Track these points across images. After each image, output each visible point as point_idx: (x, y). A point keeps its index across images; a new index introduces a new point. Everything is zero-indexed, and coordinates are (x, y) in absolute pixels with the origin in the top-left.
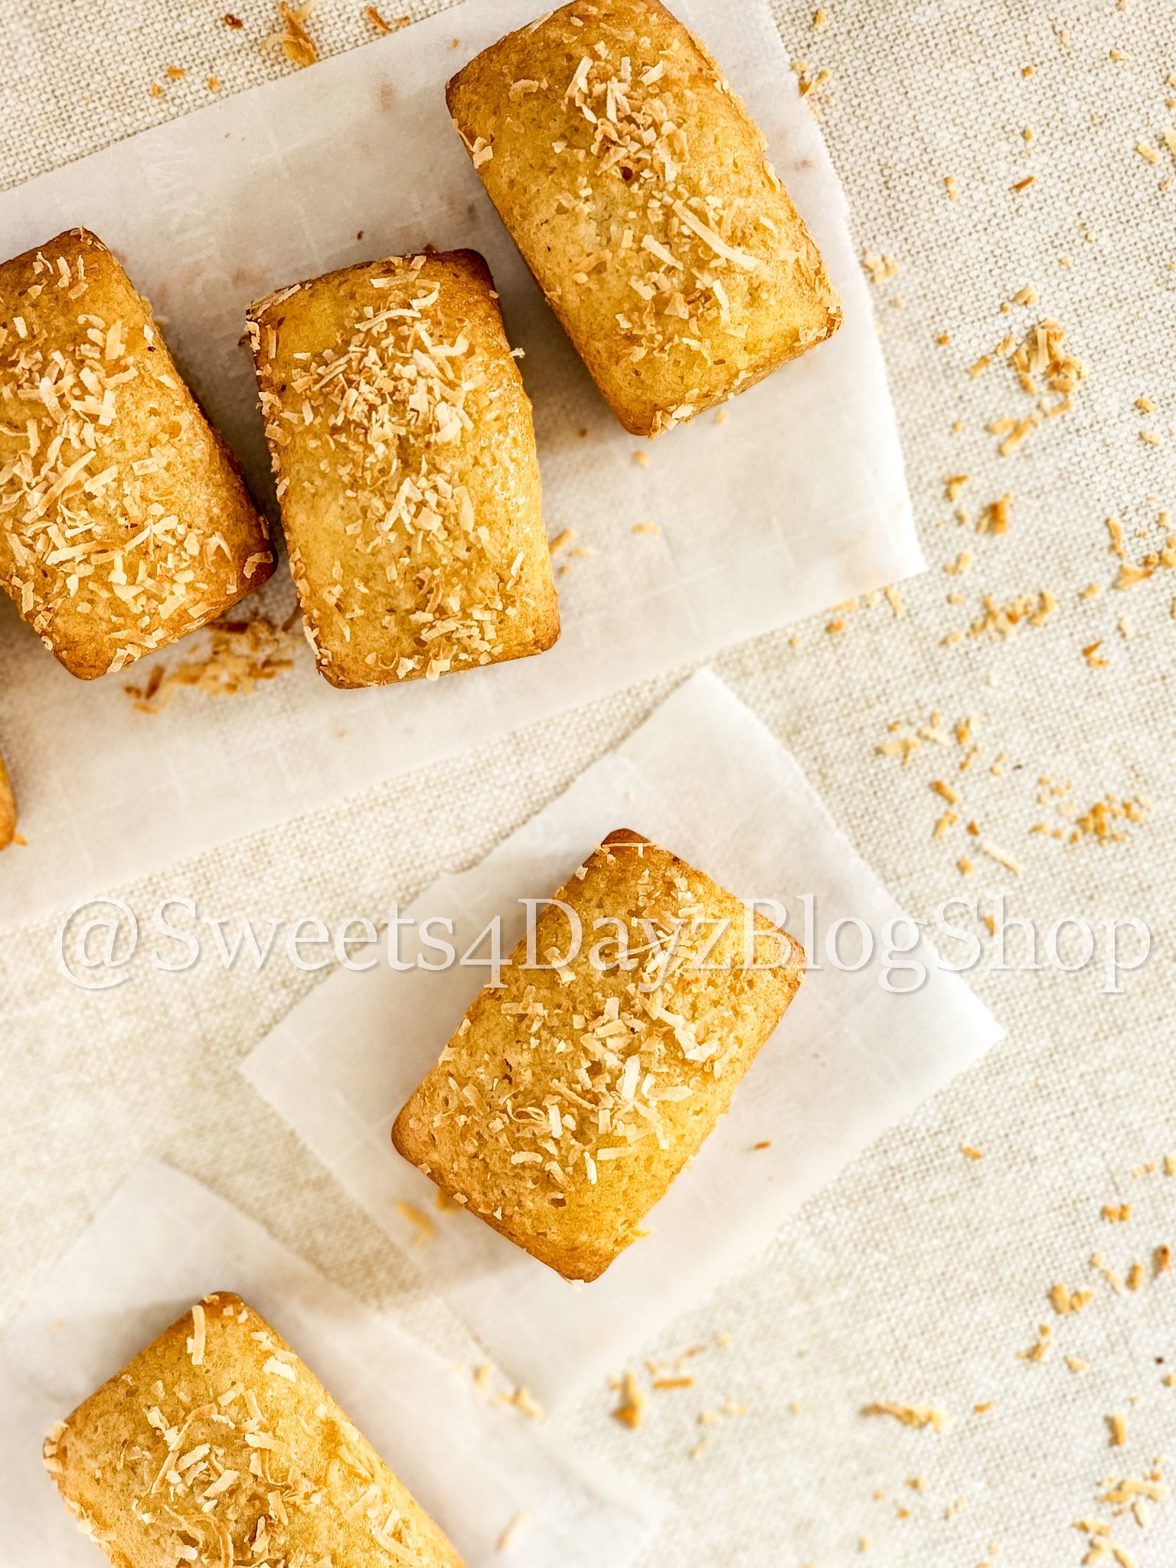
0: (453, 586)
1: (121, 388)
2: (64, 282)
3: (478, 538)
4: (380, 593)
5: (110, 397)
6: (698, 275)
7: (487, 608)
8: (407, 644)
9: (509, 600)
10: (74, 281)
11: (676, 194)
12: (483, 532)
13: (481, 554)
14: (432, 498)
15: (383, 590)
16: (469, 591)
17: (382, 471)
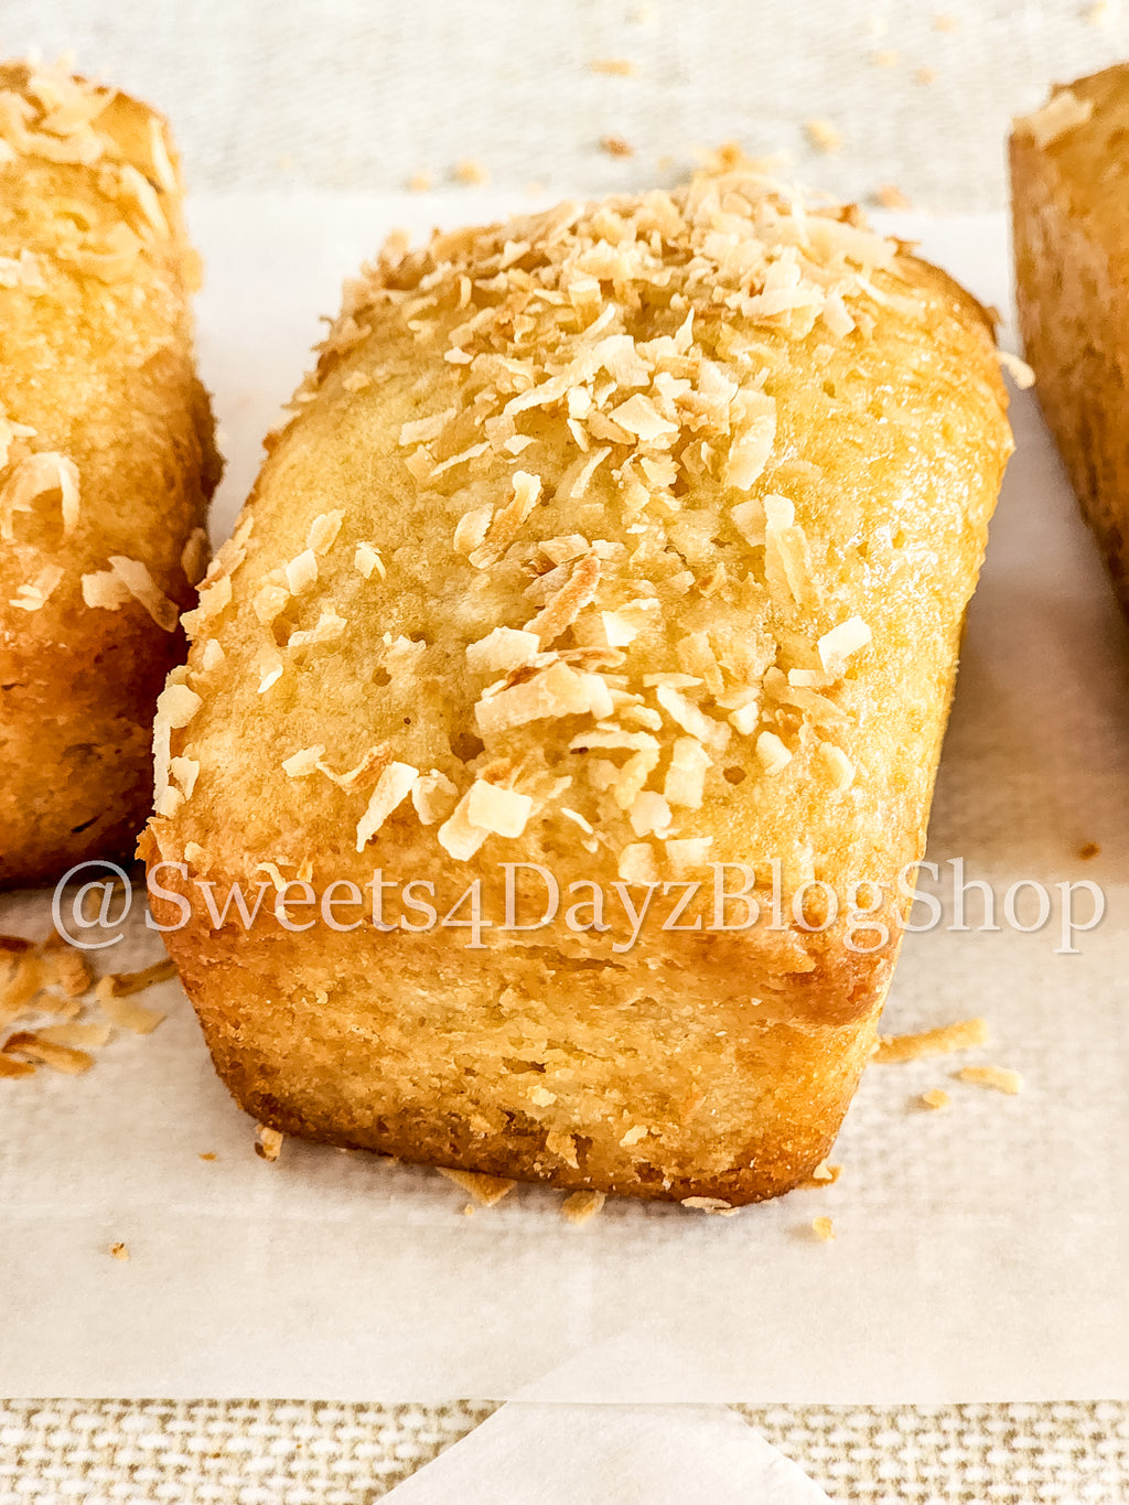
0: (634, 595)
3: (760, 523)
4: (416, 586)
7: (708, 706)
8: (428, 732)
9: (782, 718)
12: (780, 512)
13: (752, 560)
14: (671, 388)
15: (425, 578)
16: (673, 634)
17: (570, 329)
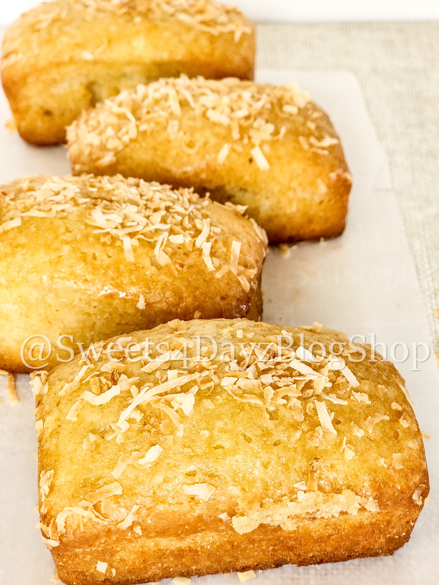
1: (229, 128)
2: (313, 140)
5: (225, 120)
6: (131, 380)
10: (311, 145)
11: (208, 380)
